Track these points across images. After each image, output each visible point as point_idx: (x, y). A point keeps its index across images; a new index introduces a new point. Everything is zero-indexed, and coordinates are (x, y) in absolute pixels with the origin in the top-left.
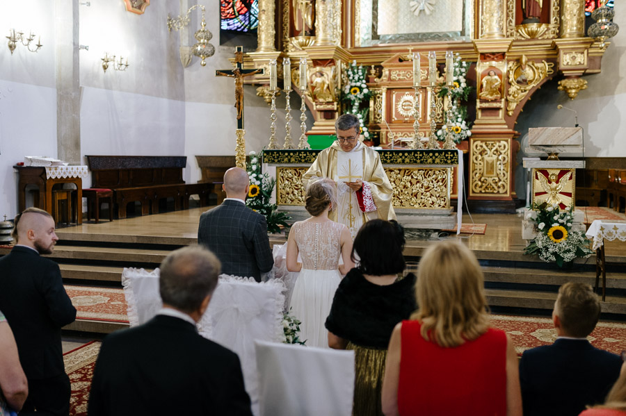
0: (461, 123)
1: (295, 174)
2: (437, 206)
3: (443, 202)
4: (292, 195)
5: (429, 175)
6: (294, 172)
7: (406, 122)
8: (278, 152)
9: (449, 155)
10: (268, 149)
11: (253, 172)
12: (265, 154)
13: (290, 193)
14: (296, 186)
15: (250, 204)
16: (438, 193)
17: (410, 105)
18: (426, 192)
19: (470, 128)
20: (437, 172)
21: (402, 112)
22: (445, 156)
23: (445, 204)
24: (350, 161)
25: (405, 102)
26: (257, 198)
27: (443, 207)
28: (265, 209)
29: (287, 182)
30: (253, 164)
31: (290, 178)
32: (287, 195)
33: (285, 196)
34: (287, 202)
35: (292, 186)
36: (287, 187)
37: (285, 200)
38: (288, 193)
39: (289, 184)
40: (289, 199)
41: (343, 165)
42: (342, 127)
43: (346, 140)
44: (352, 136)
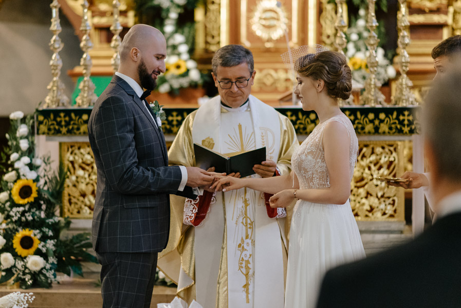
2: (378, 215)
3: (389, 207)
4: (91, 198)
5: (364, 156)
7: (268, 51)
8: (68, 112)
9: (406, 118)
10: (44, 107)
11: (22, 155)
12: (41, 118)
13: (88, 192)
15: (20, 219)
16: (381, 189)
17: (273, 18)
18: (358, 187)
19: (392, 62)
20: (378, 150)
21: (259, 32)
22: (397, 118)
23: (395, 211)
24: (240, 126)
25: (266, 11)
26: (32, 205)
27: (391, 216)
28: (49, 226)
29: (80, 172)
30: (21, 138)
31: (88, 165)
32: (81, 198)
33: (78, 200)
34: (81, 212)
35: (92, 180)
36: (82, 183)
37: (78, 209)
38: (84, 195)
39: (87, 176)
40: (86, 205)
41: (229, 135)
42: (228, 61)
43: (234, 84)
44: (244, 77)
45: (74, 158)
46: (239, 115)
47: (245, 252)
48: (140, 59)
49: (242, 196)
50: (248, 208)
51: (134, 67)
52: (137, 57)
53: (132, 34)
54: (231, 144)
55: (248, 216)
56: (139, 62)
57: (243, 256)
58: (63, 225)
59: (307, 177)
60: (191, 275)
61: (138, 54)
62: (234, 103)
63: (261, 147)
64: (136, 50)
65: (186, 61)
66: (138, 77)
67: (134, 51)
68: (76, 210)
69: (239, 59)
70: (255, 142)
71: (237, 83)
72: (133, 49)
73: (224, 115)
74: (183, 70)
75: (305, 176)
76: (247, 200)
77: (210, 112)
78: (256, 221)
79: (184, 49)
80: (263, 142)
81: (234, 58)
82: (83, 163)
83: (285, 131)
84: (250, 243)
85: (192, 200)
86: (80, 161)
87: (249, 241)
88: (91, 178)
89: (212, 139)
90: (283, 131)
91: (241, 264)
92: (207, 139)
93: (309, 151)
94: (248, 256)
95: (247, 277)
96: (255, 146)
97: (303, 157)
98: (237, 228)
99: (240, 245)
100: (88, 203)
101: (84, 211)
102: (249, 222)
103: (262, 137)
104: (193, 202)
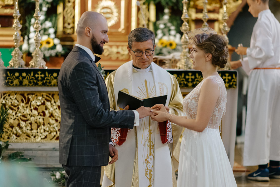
0: (175, 36)
1: (22, 101)
4: (17, 128)
6: (20, 98)
9: (227, 77)
13: (15, 125)
14: (24, 116)
24: (146, 81)
25: (104, 8)
29: (10, 111)
31: (15, 106)
32: (10, 129)
33: (8, 130)
34: (10, 138)
35: (18, 116)
36: (11, 118)
37: (8, 135)
38: (12, 127)
39: (14, 114)
40: (13, 134)
41: (138, 87)
42: (140, 38)
43: (144, 53)
44: (151, 49)
45: (6, 102)
46: (145, 74)
47: (149, 164)
48: (92, 34)
49: (148, 128)
50: (151, 135)
51: (88, 40)
52: (89, 33)
53: (84, 19)
54: (141, 93)
55: (151, 140)
56: (91, 36)
57: (148, 167)
58: (3, 146)
59: (191, 114)
60: (112, 178)
61: (90, 32)
62: (143, 66)
63: (160, 96)
64: (89, 28)
65: (53, 39)
66: (91, 47)
67: (88, 29)
68: (7, 137)
69: (148, 37)
70: (156, 92)
71: (146, 53)
72: (87, 28)
73: (135, 74)
74: (51, 45)
75: (190, 114)
76: (151, 130)
77: (125, 72)
78: (155, 144)
79: (52, 31)
80: (161, 92)
81: (144, 36)
82: (12, 105)
83: (173, 85)
84: (152, 159)
85: (116, 128)
86: (10, 104)
87: (152, 157)
88: (17, 115)
89: (127, 90)
90: (172, 84)
91: (147, 172)
92: (123, 89)
93: (193, 97)
94: (151, 166)
95: (150, 180)
96: (156, 95)
97: (189, 101)
98: (144, 148)
99: (146, 159)
100: (15, 132)
101: (12, 137)
102: (152, 144)
103: (160, 89)
104: (116, 130)
